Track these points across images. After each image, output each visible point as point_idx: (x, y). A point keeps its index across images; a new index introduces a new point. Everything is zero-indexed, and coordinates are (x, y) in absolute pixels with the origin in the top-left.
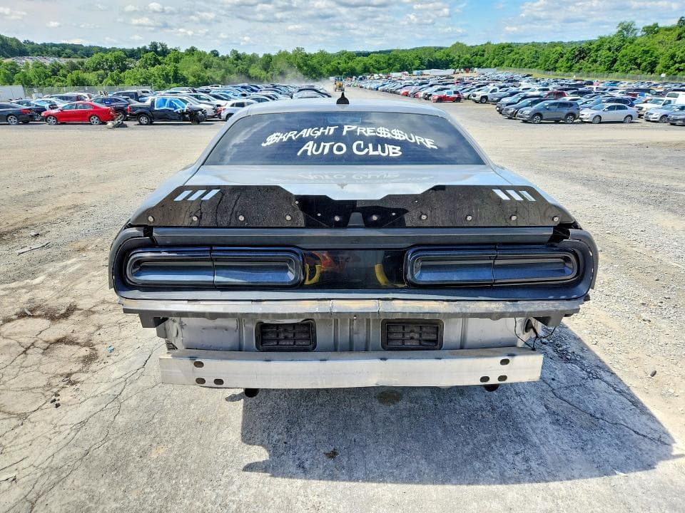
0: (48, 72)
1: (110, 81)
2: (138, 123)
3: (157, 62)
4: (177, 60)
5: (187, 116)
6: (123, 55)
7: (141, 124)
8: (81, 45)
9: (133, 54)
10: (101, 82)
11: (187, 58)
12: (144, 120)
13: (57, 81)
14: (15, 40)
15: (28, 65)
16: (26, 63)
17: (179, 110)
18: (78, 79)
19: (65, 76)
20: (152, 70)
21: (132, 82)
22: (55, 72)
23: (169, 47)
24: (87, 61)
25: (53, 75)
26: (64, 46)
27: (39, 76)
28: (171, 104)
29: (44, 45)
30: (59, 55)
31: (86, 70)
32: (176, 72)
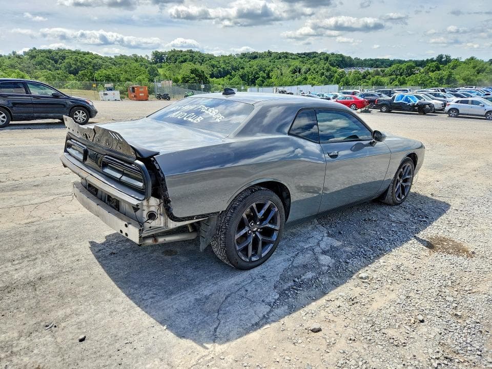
0: (361, 77)
1: (397, 83)
2: (380, 111)
3: (438, 69)
4: (454, 67)
5: (416, 108)
6: (414, 65)
7: (381, 111)
8: (389, 59)
9: (422, 64)
10: (391, 83)
11: (463, 65)
12: (384, 109)
13: (364, 82)
14: (350, 57)
15: (351, 72)
16: (350, 72)
17: (411, 103)
18: (377, 81)
19: (369, 79)
20: (431, 74)
21: (412, 83)
22: (364, 77)
23: (452, 58)
24: (387, 70)
25: (363, 78)
26: (377, 60)
27: (355, 79)
28: (407, 99)
29: (365, 60)
30: (371, 66)
31: (385, 75)
32: (450, 76)
